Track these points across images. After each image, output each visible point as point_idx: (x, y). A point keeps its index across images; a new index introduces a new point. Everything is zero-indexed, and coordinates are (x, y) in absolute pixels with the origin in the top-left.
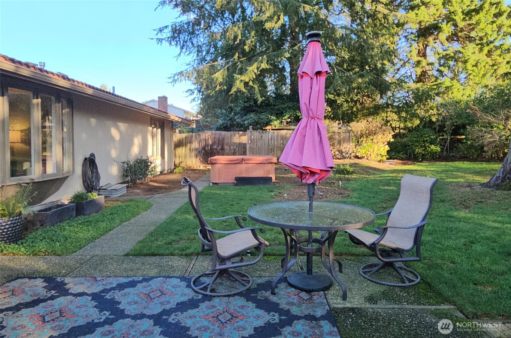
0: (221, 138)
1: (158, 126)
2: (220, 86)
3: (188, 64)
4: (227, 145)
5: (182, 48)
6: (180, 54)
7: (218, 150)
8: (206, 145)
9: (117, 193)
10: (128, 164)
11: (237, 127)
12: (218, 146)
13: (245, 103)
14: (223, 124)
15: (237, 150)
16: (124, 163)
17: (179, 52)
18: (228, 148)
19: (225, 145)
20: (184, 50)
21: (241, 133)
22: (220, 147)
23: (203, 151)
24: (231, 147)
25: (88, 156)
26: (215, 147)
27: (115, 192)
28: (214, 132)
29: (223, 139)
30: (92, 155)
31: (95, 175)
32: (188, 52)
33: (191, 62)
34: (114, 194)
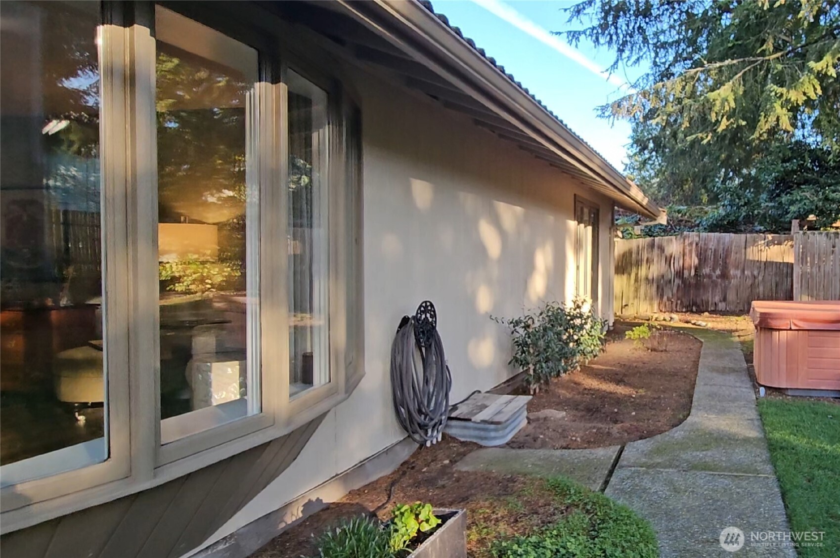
0: (721, 251)
1: (586, 218)
2: (728, 119)
3: (634, 86)
4: (737, 268)
5: (620, 51)
6: (616, 62)
7: (714, 278)
8: (686, 265)
9: (500, 433)
10: (527, 327)
11: (761, 224)
12: (714, 270)
13: (784, 161)
14: (728, 215)
15: (760, 278)
16: (517, 323)
17: (614, 59)
18: (739, 273)
19: (730, 267)
20: (626, 54)
21: (770, 237)
22: (718, 272)
23: (677, 281)
24: (746, 272)
25: (412, 313)
26: (706, 270)
27: (496, 430)
28: (704, 235)
29: (727, 253)
30: (427, 308)
31: (434, 372)
32: (634, 58)
33: (640, 80)
34: (495, 438)
